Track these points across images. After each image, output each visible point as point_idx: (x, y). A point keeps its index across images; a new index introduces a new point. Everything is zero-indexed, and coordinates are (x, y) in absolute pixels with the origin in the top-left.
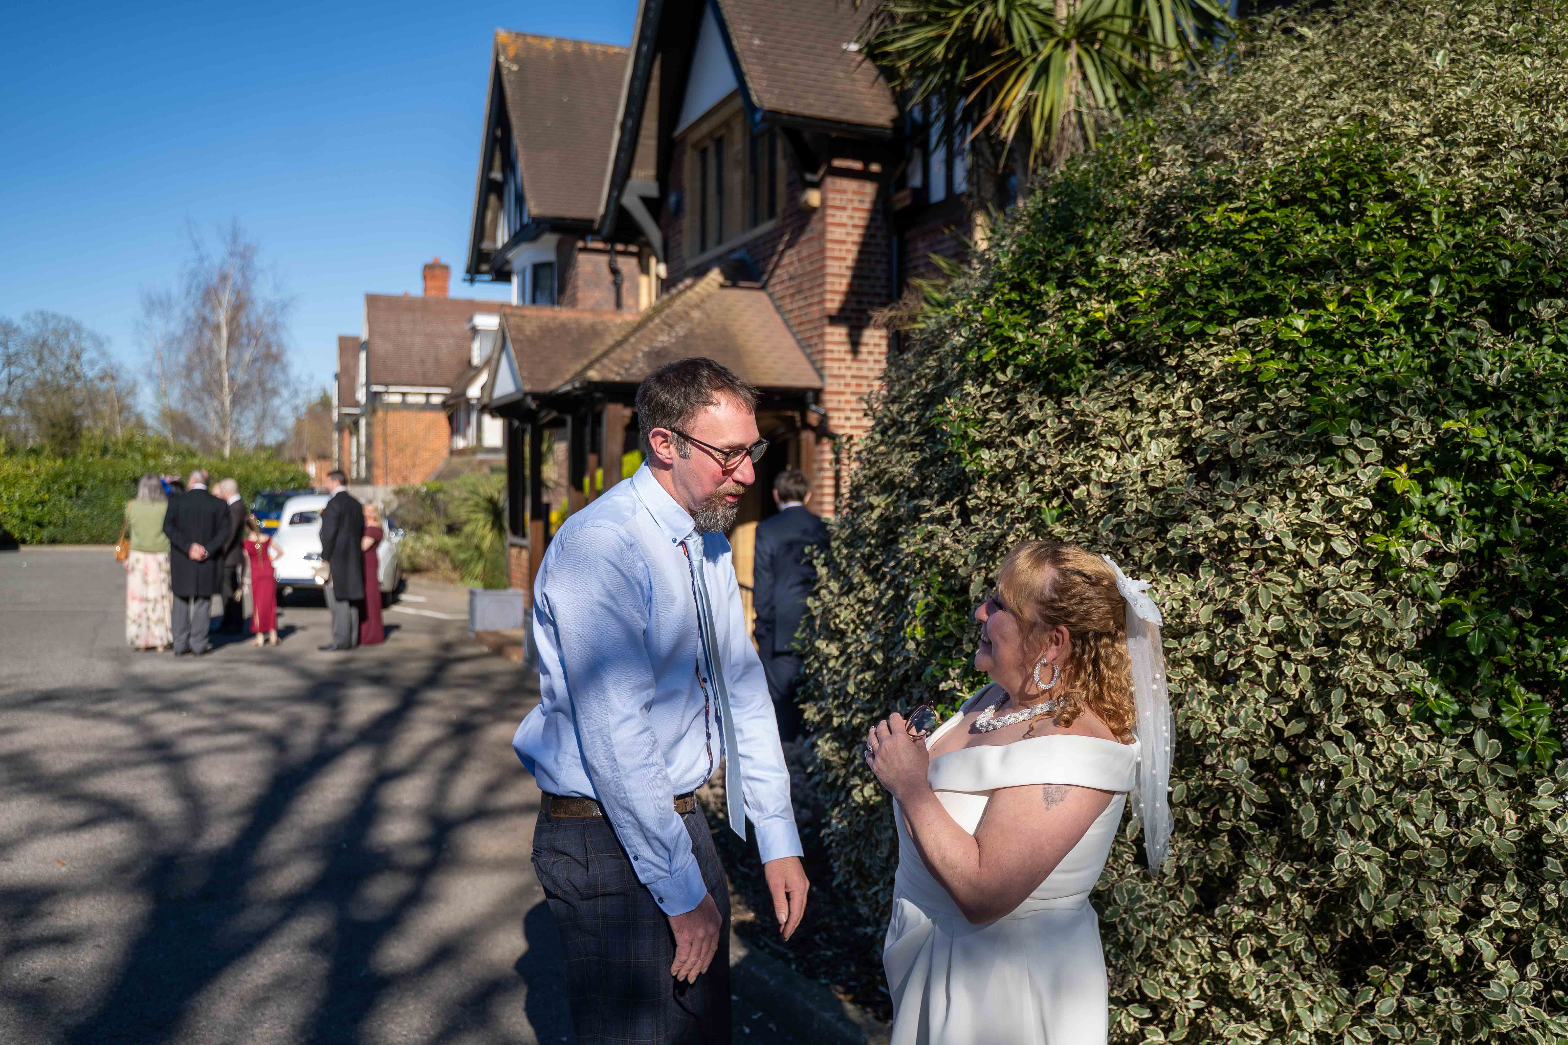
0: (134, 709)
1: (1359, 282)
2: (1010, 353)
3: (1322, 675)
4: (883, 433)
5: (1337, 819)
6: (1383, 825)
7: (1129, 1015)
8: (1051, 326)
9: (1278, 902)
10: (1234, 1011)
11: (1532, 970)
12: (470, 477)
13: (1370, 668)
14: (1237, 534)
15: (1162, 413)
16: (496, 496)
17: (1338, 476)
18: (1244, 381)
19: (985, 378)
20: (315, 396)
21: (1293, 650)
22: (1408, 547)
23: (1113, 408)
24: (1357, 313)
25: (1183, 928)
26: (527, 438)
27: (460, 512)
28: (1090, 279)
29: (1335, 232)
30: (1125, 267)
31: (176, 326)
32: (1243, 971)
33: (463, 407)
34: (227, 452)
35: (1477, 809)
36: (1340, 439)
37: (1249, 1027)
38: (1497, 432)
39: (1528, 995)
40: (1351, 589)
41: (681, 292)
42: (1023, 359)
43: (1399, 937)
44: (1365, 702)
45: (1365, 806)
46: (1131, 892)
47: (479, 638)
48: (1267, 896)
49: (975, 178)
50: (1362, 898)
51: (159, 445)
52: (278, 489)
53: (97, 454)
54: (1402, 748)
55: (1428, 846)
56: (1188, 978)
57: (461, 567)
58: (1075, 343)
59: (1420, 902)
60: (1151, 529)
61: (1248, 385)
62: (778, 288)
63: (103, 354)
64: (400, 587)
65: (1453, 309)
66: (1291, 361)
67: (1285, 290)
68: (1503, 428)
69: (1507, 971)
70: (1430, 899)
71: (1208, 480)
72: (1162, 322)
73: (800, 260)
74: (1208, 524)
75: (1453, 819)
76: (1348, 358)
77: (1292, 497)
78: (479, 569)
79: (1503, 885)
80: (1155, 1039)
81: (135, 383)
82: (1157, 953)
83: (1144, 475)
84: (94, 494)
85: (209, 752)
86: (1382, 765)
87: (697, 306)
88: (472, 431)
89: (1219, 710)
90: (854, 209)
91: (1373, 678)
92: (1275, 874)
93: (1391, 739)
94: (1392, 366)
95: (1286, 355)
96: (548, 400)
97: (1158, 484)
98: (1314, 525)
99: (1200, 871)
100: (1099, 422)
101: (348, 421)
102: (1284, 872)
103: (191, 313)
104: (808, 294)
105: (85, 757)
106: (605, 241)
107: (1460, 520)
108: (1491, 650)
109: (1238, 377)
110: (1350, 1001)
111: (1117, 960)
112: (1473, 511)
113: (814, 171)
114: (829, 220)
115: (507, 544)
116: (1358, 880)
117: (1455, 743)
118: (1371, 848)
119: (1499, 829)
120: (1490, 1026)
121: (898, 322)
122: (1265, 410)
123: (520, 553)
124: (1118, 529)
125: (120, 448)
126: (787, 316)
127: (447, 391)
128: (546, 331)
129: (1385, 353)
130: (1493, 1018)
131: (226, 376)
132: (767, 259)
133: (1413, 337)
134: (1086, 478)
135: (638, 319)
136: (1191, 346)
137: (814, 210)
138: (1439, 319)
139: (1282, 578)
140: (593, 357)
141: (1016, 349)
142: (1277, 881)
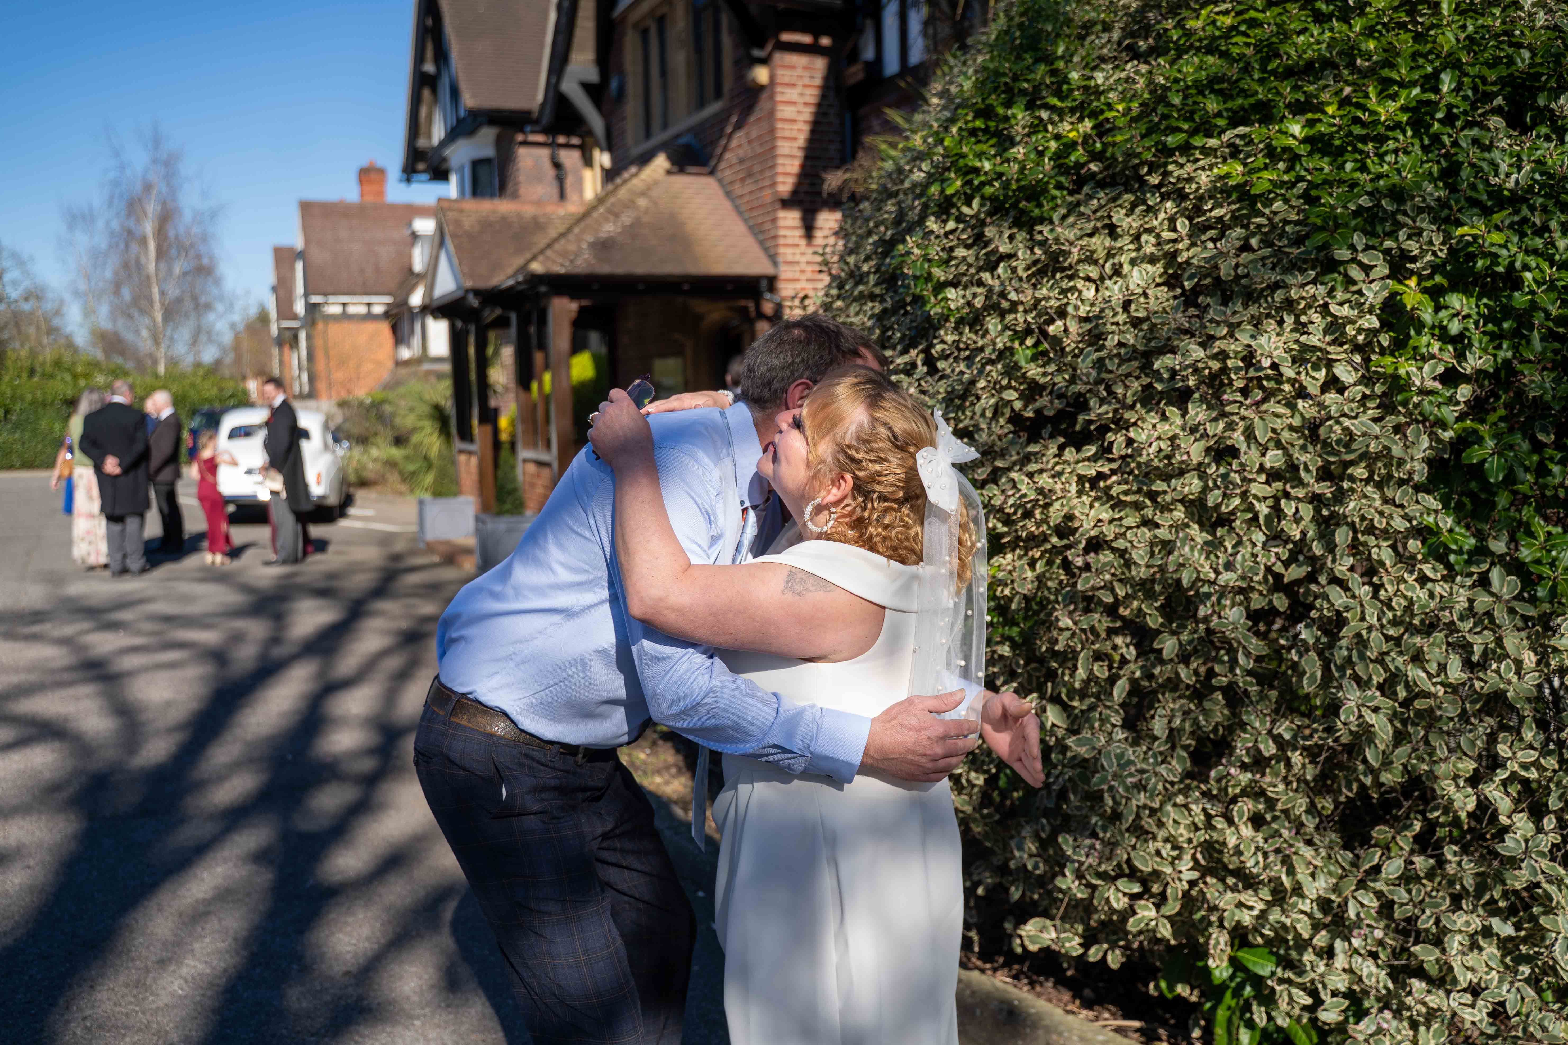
0: (68, 630)
1: (1361, 82)
2: (976, 182)
3: (1325, 512)
4: (841, 287)
5: (1342, 669)
6: (1392, 674)
7: (1118, 890)
8: (1019, 152)
9: (1278, 762)
10: (1231, 881)
11: (1550, 822)
12: (415, 386)
13: (1378, 503)
14: (1230, 363)
15: (1144, 238)
16: (442, 402)
17: (1340, 295)
18: (1234, 196)
19: (949, 214)
20: (253, 312)
21: (1293, 487)
22: (1420, 369)
23: (1091, 235)
24: (1359, 114)
25: (1176, 795)
26: (472, 339)
27: (407, 421)
28: (1062, 99)
29: (1331, 30)
30: (1100, 81)
31: (101, 241)
32: (1240, 837)
33: (406, 316)
34: (161, 369)
35: (1494, 651)
36: (1344, 254)
37: (1247, 897)
38: (1515, 239)
39: (1545, 847)
40: (1355, 417)
41: (625, 181)
42: (988, 190)
43: (1407, 795)
44: (1372, 541)
45: (1372, 654)
46: (1120, 756)
47: (430, 548)
48: (1267, 755)
49: (931, 31)
50: (1369, 754)
51: (89, 364)
52: (217, 406)
53: (25, 375)
54: (1413, 589)
55: (1441, 693)
56: (1180, 848)
57: (410, 479)
58: (1047, 167)
59: (1430, 755)
60: (1136, 364)
61: (1239, 200)
62: (728, 172)
63: (26, 273)
64: (347, 501)
65: (1464, 106)
66: (1287, 171)
67: (1278, 93)
68: (1522, 235)
69: (1523, 824)
70: (1441, 752)
71: (1197, 306)
72: (1143, 137)
73: (750, 142)
74: (1198, 353)
75: (1469, 665)
76: (1349, 166)
77: (1289, 320)
78: (429, 479)
79: (1519, 733)
80: (1146, 913)
81: (62, 302)
82: (1148, 823)
83: (1126, 305)
84: (23, 417)
85: (146, 669)
86: (1391, 608)
87: (643, 194)
88: (416, 340)
89: (1212, 557)
90: (805, 86)
91: (1381, 513)
92: (1275, 732)
93: (1402, 580)
94: (1399, 172)
95: (1281, 165)
96: (490, 297)
97: (1142, 314)
98: (1315, 349)
99: (1192, 733)
100: (1075, 250)
101: (288, 335)
102: (1284, 729)
103: (115, 225)
104: (759, 177)
105: (15, 679)
106: (545, 131)
107: (1476, 336)
108: (1510, 479)
109: (1227, 192)
110: (1355, 864)
111: (1105, 832)
112: (1490, 327)
113: (762, 46)
114: (779, 98)
115: (455, 452)
116: (1366, 734)
117: (1469, 582)
118: (1379, 699)
119: (1518, 673)
120: (1504, 883)
121: (852, 184)
122: (1259, 226)
123: (469, 460)
124: (1099, 364)
125: (49, 369)
126: (739, 202)
127: (388, 299)
128: (486, 224)
129: (1390, 158)
130: (1507, 875)
131: (155, 290)
132: (714, 143)
133: (1421, 140)
134: (1062, 313)
135: (581, 210)
136: (1175, 162)
137: (761, 88)
138: (1450, 119)
139: (1280, 410)
140: (535, 250)
141: (983, 178)
142: (1278, 739)
